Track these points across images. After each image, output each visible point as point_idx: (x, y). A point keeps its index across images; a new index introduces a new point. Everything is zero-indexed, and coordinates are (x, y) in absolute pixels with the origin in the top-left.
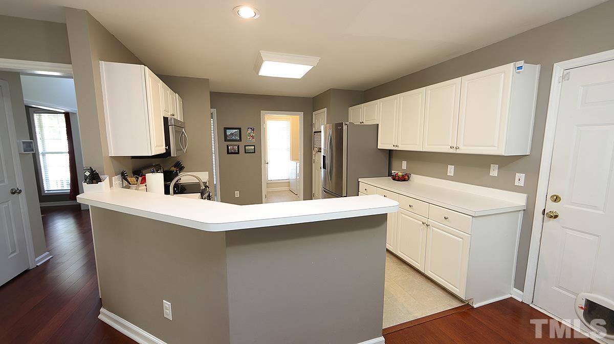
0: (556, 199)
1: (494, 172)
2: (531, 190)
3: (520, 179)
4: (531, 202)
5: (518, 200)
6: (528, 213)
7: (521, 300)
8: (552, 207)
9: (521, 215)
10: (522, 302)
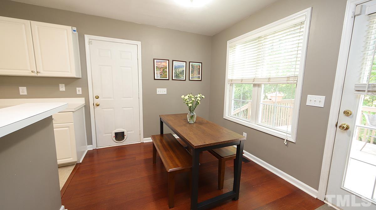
0: (97, 97)
1: (62, 88)
2: (85, 95)
3: (79, 90)
4: (87, 101)
5: (81, 101)
6: (87, 107)
7: (92, 149)
8: (97, 101)
9: (84, 109)
10: (93, 150)
